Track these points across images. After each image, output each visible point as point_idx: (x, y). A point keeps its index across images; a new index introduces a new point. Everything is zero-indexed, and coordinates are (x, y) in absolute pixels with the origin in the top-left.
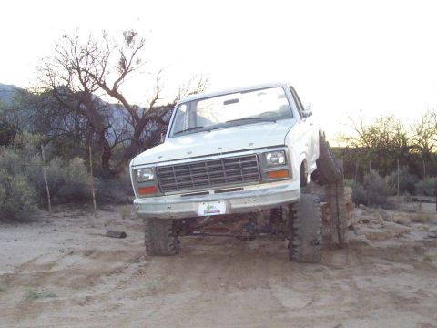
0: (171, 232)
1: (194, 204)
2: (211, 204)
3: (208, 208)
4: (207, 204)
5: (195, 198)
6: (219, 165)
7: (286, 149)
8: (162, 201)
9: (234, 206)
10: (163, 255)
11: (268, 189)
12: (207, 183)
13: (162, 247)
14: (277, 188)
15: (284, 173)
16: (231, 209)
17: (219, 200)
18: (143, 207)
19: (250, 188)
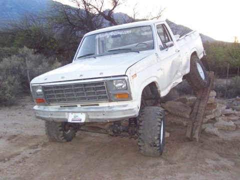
0: (61, 128)
1: (66, 114)
2: (77, 114)
3: (75, 117)
4: (74, 114)
5: (67, 110)
6: (81, 87)
7: (126, 78)
8: (47, 110)
9: (91, 117)
10: (58, 142)
11: (113, 107)
12: (74, 99)
13: (56, 137)
14: (120, 106)
15: (125, 96)
16: (89, 119)
17: (82, 112)
18: (38, 112)
19: (104, 105)
